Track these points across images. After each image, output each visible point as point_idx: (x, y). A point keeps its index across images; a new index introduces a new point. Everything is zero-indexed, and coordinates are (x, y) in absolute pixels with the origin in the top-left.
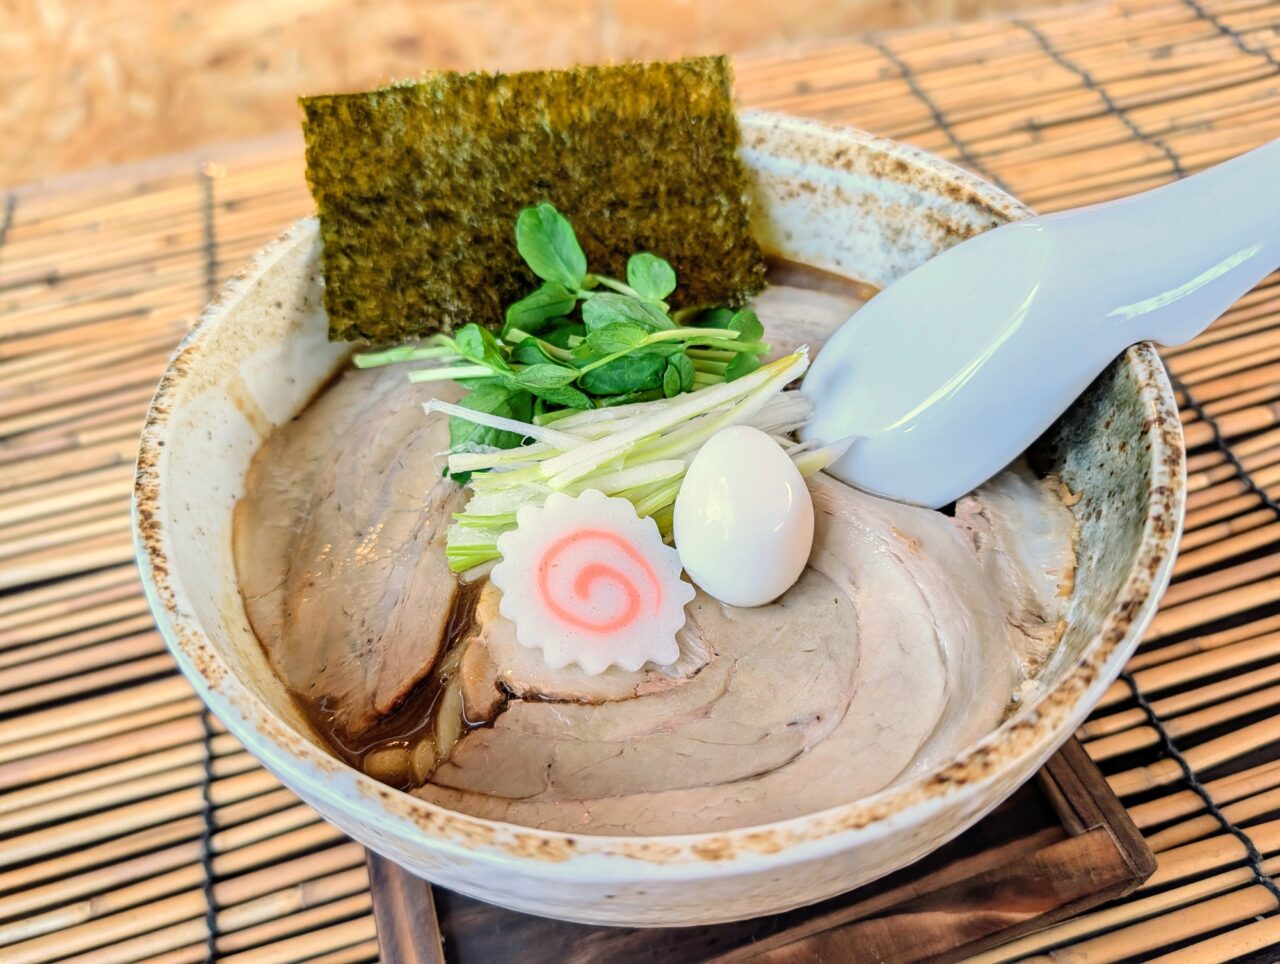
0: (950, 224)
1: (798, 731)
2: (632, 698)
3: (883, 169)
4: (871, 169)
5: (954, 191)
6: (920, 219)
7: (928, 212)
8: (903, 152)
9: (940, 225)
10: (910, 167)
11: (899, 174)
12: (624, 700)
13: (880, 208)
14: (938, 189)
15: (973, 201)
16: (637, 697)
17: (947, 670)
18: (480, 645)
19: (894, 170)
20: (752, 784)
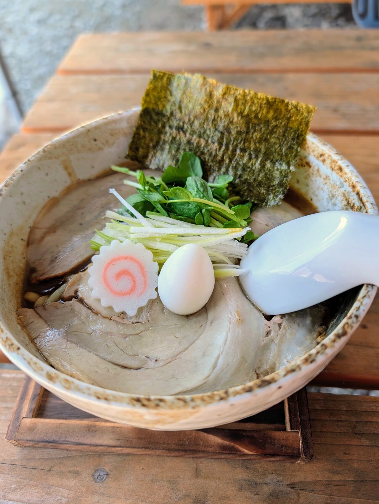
0: (349, 200)
1: (147, 361)
2: (108, 319)
3: (335, 167)
4: (331, 166)
5: (354, 187)
6: (341, 194)
7: (344, 192)
8: (343, 163)
9: (346, 200)
10: (343, 170)
11: (339, 171)
12: (106, 318)
13: (330, 183)
14: (349, 184)
15: (358, 194)
16: (110, 319)
17: (212, 372)
18: (81, 276)
19: (338, 169)
20: (119, 368)
